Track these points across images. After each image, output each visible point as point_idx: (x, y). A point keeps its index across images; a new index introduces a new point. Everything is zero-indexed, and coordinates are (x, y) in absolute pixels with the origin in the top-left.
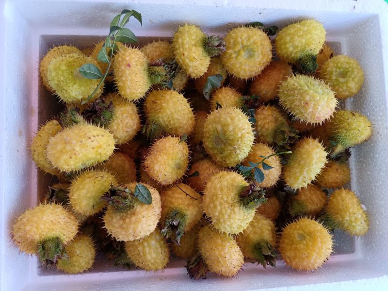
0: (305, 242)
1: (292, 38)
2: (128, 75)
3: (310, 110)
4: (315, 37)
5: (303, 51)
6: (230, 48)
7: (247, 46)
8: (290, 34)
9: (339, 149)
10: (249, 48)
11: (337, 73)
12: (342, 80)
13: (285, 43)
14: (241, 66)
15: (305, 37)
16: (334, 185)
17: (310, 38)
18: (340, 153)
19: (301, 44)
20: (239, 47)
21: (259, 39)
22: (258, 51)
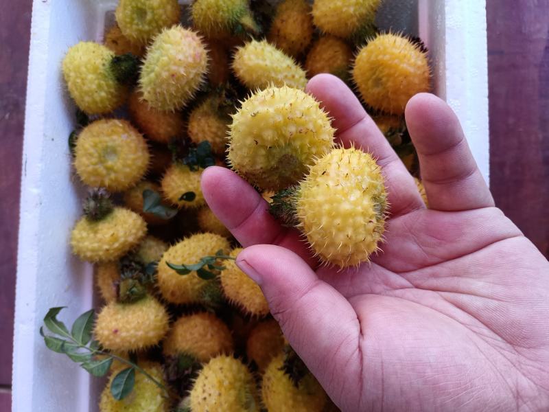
0: (384, 79)
1: (87, 93)
2: (128, 334)
3: (182, 71)
4: (84, 59)
5: (106, 77)
6: (102, 182)
7: (100, 157)
8: (82, 97)
9: (248, 21)
10: (102, 155)
11: (140, 23)
12: (149, 16)
13: (95, 102)
14: (129, 166)
15: (84, 76)
16: (306, 25)
17: (86, 67)
18: (255, 18)
19: (95, 79)
20: (101, 169)
21: (90, 139)
22: (106, 142)
